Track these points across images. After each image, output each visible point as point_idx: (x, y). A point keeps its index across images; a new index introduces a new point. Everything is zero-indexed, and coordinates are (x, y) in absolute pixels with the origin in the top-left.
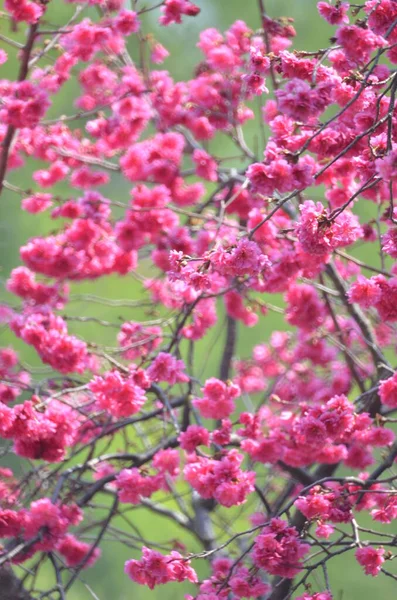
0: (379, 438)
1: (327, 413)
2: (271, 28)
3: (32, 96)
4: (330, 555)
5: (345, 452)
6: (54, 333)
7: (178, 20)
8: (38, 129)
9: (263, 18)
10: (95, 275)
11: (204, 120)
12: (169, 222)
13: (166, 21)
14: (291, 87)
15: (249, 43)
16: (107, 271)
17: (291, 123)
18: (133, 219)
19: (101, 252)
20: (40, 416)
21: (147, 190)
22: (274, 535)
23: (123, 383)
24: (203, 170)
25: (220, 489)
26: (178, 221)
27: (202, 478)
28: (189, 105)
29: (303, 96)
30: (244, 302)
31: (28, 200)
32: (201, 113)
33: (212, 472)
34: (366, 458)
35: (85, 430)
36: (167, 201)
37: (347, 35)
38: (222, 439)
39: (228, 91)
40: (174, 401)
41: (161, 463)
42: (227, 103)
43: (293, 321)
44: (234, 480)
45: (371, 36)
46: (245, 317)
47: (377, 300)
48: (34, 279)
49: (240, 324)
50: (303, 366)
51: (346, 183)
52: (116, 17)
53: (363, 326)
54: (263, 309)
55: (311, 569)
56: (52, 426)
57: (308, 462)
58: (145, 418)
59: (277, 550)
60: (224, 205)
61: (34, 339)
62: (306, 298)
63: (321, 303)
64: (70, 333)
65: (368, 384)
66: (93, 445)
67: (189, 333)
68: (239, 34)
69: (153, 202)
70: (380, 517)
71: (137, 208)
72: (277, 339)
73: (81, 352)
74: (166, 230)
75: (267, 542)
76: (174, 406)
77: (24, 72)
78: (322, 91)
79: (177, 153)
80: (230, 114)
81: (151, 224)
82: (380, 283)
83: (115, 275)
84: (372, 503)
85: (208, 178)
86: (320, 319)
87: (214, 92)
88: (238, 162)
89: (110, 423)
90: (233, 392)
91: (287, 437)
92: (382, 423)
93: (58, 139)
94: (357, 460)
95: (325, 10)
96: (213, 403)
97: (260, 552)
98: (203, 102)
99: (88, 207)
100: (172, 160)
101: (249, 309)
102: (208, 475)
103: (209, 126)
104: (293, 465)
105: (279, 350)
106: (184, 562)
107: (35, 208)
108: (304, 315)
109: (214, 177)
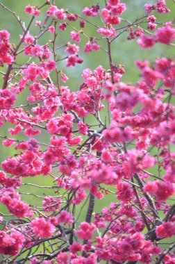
1: (132, 240)
2: (114, 69)
3: (9, 96)
6: (15, 199)
8: (10, 110)
9: (111, 65)
10: (33, 175)
12: (67, 153)
13: (68, 65)
16: (38, 173)
18: (51, 151)
19: (37, 165)
20: (9, 236)
21: (58, 138)
23: (46, 223)
31: (5, 141)
35: (27, 243)
36: (66, 144)
38: (88, 248)
41: (60, 258)
47: (156, 191)
48: (6, 175)
51: (145, 139)
52: (46, 62)
56: (14, 240)
58: (54, 238)
60: (91, 146)
61: (6, 202)
64: (21, 200)
65: (151, 226)
66: (30, 249)
67: (74, 202)
69: (60, 143)
71: (53, 146)
73: (27, 208)
74: (65, 156)
76: (67, 233)
77: (6, 85)
81: (58, 153)
83: (42, 175)
89: (39, 240)
90: (93, 228)
92: (157, 244)
93: (19, 115)
96: (84, 233)
99: (30, 145)
107: (8, 144)
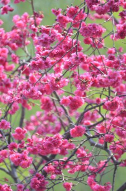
0: (70, 147)
4: (55, 184)
5: (59, 151)
7: (7, 13)
11: (15, 44)
14: (42, 36)
15: (29, 19)
17: (42, 47)
22: (37, 178)
24: (14, 60)
25: (21, 163)
26: (6, 77)
27: (16, 159)
28: (10, 39)
29: (46, 39)
30: (27, 102)
32: (14, 42)
33: (19, 157)
34: (66, 152)
37: (61, 18)
39: (22, 35)
40: (5, 134)
42: (22, 39)
43: (43, 108)
44: (26, 160)
45: (68, 18)
46: (28, 107)
49: (26, 109)
50: (46, 122)
53: (65, 110)
54: (34, 105)
55: (49, 189)
57: (48, 154)
59: (38, 183)
62: (47, 101)
63: (52, 102)
68: (26, 17)
70: (71, 172)
72: (38, 114)
75: (35, 181)
78: (52, 37)
79: (6, 54)
80: (23, 42)
82: (70, 98)
84: (68, 167)
85: (16, 63)
86: (51, 108)
87: (18, 35)
88: (25, 58)
91: (41, 146)
94: (63, 152)
95: (54, 11)
97: (33, 184)
98: (14, 39)
100: (4, 57)
101: (29, 104)
102: (18, 158)
103: (16, 46)
104: (43, 155)
105: (39, 117)
106: (9, 187)
108: (47, 106)
109: (18, 62)
